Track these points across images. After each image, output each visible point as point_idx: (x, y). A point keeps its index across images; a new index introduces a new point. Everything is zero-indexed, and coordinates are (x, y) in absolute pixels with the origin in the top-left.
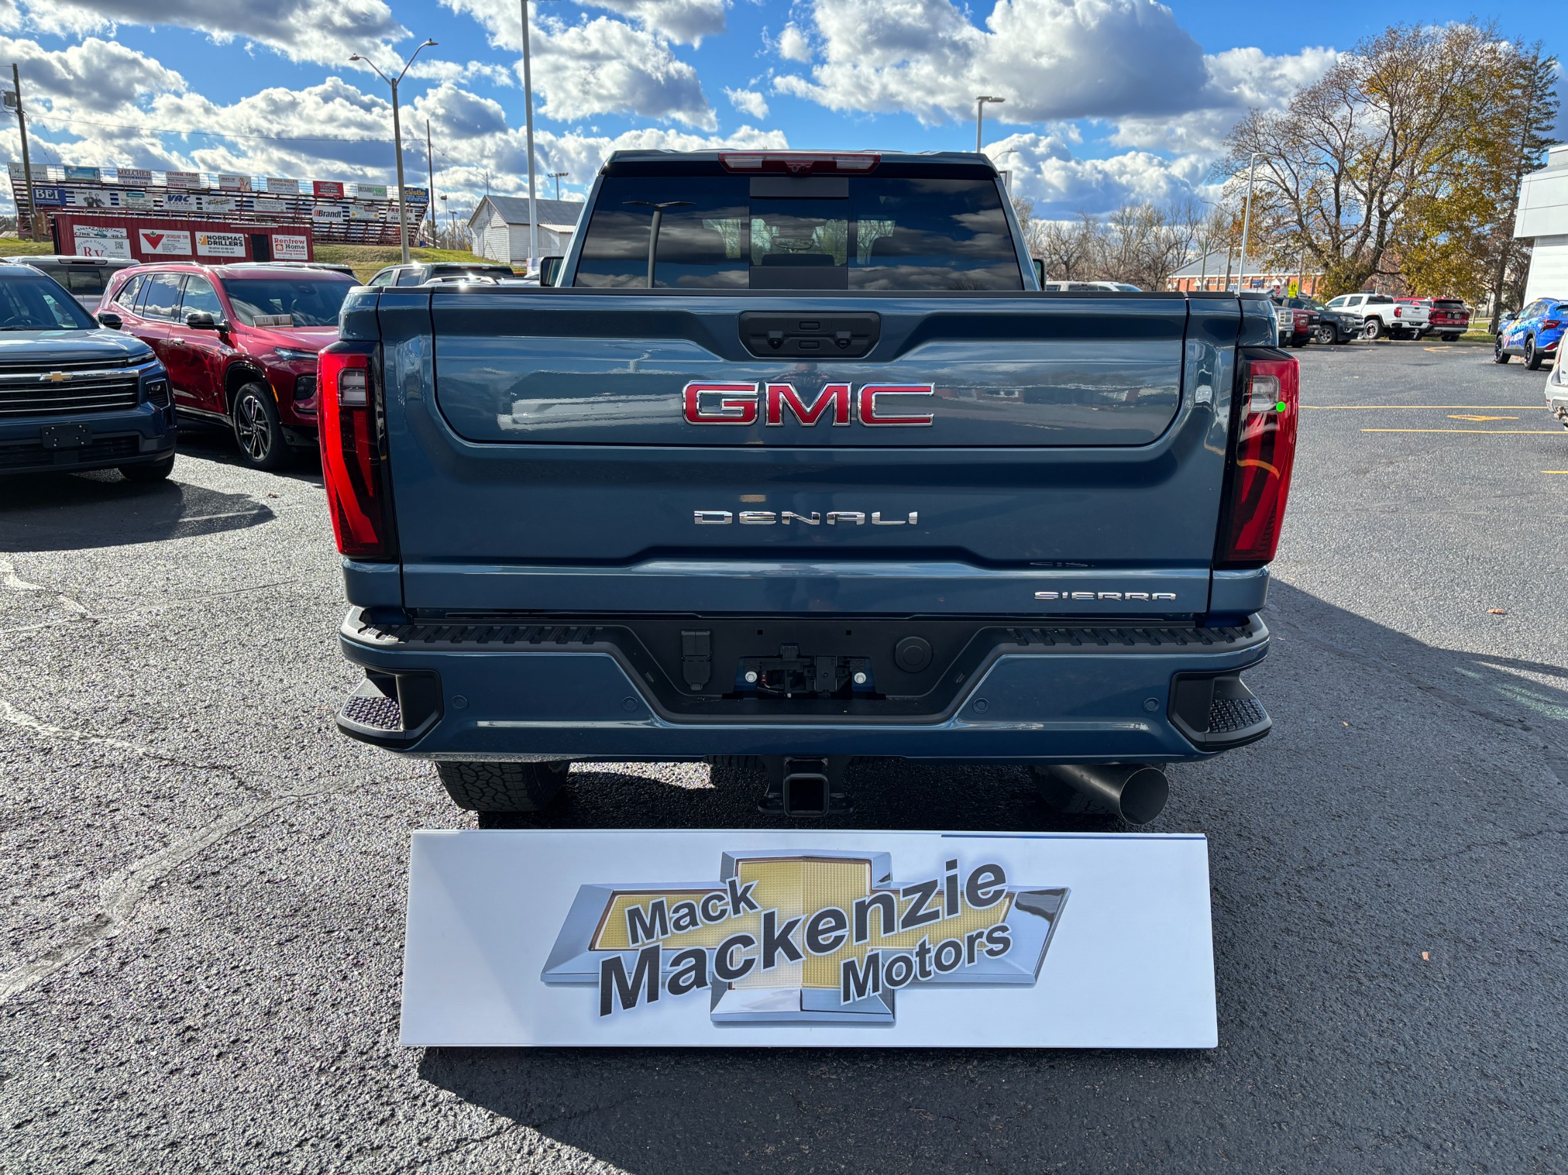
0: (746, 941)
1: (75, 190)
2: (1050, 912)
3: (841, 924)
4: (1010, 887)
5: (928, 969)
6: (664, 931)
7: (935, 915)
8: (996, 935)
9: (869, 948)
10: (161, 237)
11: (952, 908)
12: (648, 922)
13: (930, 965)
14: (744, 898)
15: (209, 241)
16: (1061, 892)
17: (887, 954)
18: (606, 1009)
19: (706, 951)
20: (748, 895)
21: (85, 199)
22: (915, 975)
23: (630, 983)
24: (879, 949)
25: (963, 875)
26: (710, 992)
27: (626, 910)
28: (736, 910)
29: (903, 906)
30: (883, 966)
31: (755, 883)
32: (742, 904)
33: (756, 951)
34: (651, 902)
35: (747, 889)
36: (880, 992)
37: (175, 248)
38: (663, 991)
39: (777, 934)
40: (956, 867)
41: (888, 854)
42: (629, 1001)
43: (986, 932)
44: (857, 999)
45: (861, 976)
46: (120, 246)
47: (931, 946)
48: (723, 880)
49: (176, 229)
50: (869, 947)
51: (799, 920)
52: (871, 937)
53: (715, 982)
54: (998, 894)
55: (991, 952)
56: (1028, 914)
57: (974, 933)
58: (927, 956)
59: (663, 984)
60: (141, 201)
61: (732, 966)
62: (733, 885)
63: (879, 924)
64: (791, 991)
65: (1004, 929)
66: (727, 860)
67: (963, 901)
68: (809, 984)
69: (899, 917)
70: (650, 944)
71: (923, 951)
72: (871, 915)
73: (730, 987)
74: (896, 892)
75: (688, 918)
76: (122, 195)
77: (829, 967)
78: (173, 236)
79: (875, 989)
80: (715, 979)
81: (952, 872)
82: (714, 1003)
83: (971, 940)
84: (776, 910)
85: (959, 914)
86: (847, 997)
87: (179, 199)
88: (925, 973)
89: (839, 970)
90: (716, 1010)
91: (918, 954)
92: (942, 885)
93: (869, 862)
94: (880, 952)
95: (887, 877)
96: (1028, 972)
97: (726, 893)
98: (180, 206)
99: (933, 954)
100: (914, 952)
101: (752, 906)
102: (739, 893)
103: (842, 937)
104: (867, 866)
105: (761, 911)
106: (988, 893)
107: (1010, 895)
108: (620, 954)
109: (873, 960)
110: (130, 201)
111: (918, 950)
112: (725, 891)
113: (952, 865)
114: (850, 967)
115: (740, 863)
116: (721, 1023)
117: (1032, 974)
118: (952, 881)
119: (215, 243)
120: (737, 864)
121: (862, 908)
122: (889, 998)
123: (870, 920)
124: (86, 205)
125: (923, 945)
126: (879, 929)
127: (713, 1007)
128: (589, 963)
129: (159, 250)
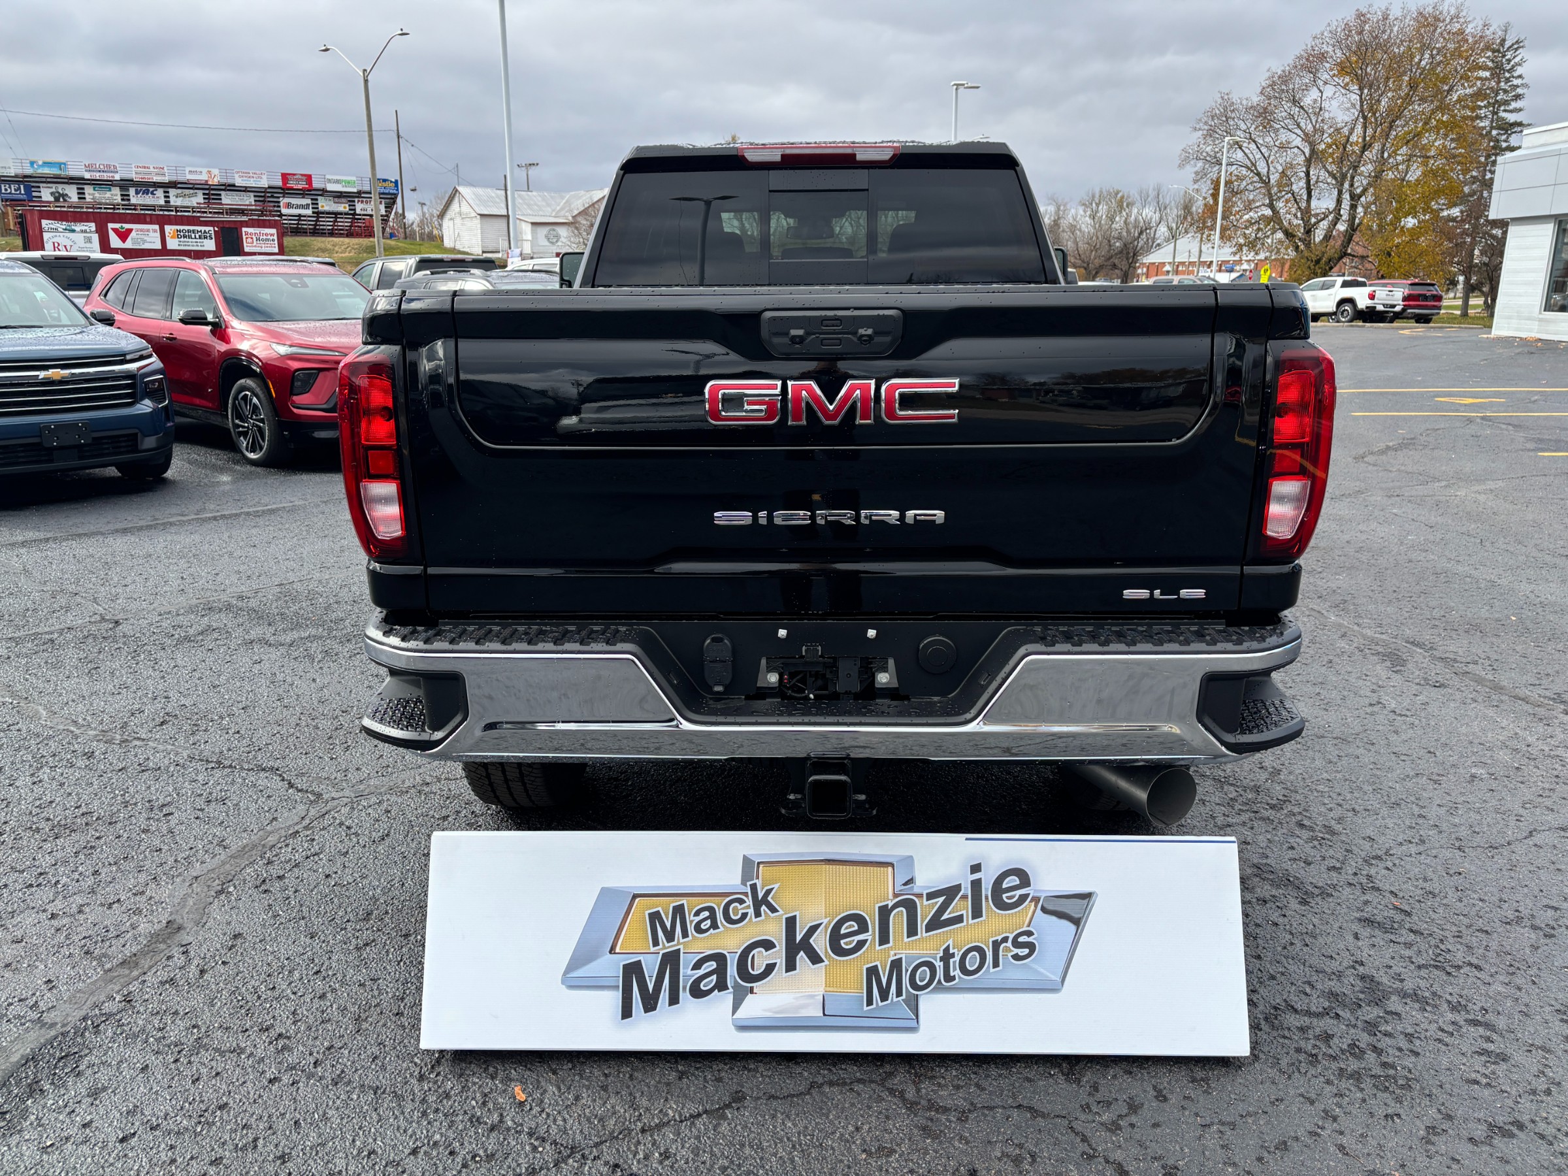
0: (768, 945)
1: (41, 185)
2: (1077, 916)
3: (863, 927)
4: (1035, 891)
5: (952, 974)
6: (685, 934)
7: (959, 919)
8: (1021, 939)
9: (892, 953)
10: (130, 231)
11: (977, 913)
12: (668, 925)
13: (955, 969)
14: (765, 901)
15: (178, 235)
16: (1087, 896)
17: (910, 959)
18: (627, 1013)
19: (727, 955)
20: (769, 898)
22: (939, 980)
23: (651, 987)
24: (903, 954)
25: (988, 879)
26: (731, 996)
27: (647, 913)
28: (758, 914)
29: (926, 910)
30: (907, 971)
31: (776, 886)
32: (764, 907)
33: (778, 956)
34: (672, 905)
35: (768, 892)
36: (904, 997)
37: (144, 242)
38: (684, 995)
39: (799, 938)
40: (979, 870)
41: (911, 857)
42: (650, 1004)
43: (1011, 937)
44: (880, 1004)
45: (884, 981)
46: (89, 240)
47: (955, 951)
48: (744, 883)
49: (145, 223)
50: (893, 951)
51: (819, 925)
52: (894, 940)
53: (736, 986)
54: (1023, 898)
55: (1016, 957)
56: (1054, 918)
57: (999, 938)
58: (952, 961)
59: (684, 988)
60: (108, 195)
61: (753, 969)
62: (754, 888)
63: (902, 928)
64: (812, 997)
65: (1030, 934)
66: (747, 862)
67: (987, 905)
68: (831, 989)
69: (922, 922)
70: (671, 947)
71: (947, 956)
72: (894, 919)
73: (751, 991)
74: (920, 896)
75: (709, 922)
76: (88, 190)
77: (853, 970)
78: (141, 230)
79: (899, 994)
80: (736, 984)
81: (976, 876)
82: (735, 1008)
83: (996, 945)
84: (797, 913)
85: (984, 918)
86: (870, 1002)
87: (146, 192)
88: (949, 978)
89: (862, 974)
90: (739, 1014)
91: (941, 959)
92: (966, 888)
93: (892, 865)
94: (903, 956)
95: (911, 881)
96: (1053, 977)
97: (747, 896)
98: (148, 200)
99: (957, 958)
100: (938, 956)
101: (774, 910)
102: (760, 895)
103: (866, 941)
104: (890, 869)
105: (782, 914)
106: (1012, 897)
107: (1036, 900)
108: (641, 958)
109: (896, 964)
110: (97, 195)
111: (942, 954)
112: (746, 894)
113: (976, 868)
114: (873, 972)
115: (761, 866)
116: (743, 1028)
117: (1057, 978)
118: (976, 884)
119: (185, 237)
120: (758, 867)
121: (885, 912)
122: (913, 1003)
123: (894, 924)
124: (52, 199)
125: (947, 949)
126: (902, 933)
127: (734, 1012)
128: (610, 967)
129: (129, 244)
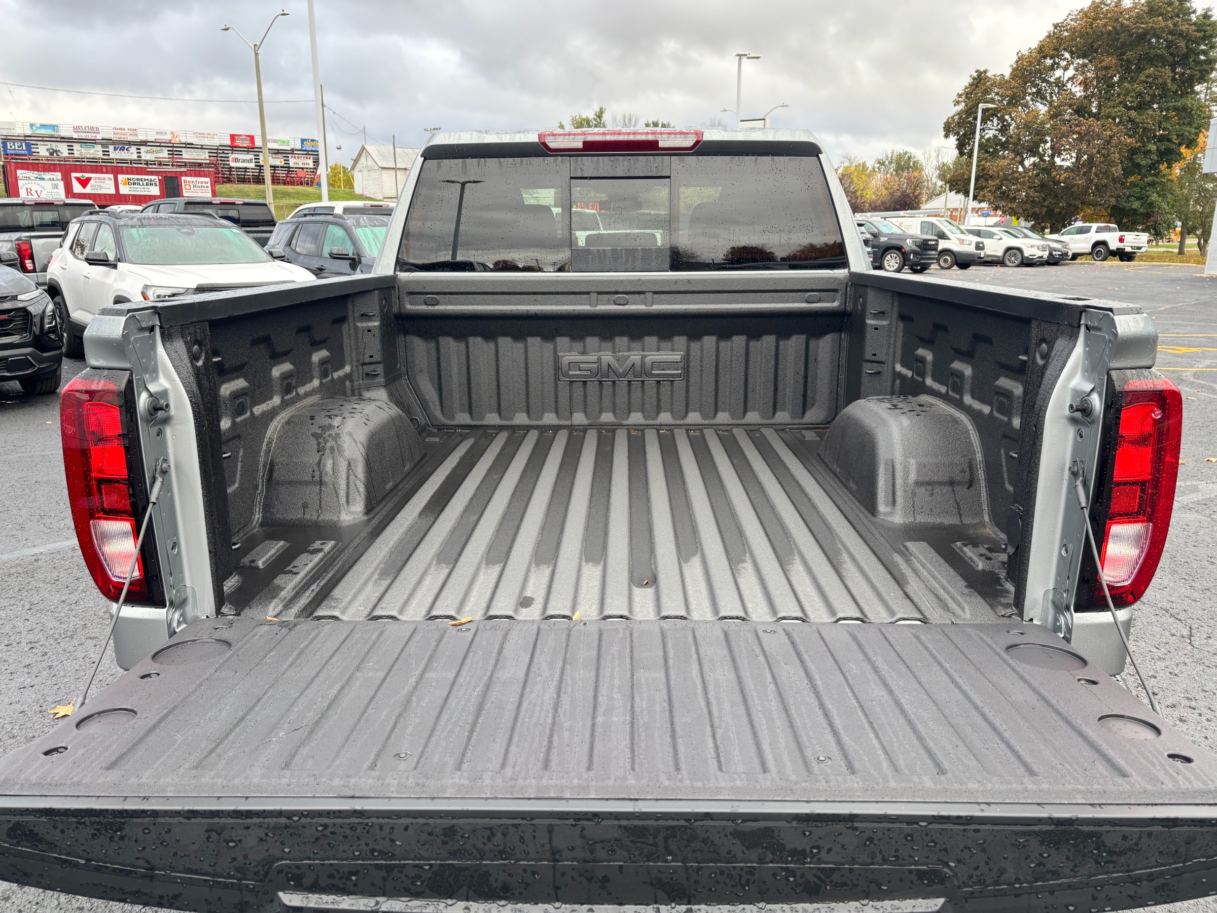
1: (39, 143)
10: (89, 179)
21: (47, 150)
46: (56, 187)
49: (102, 173)
60: (92, 151)
76: (76, 147)
87: (122, 149)
98: (123, 155)
110: (83, 151)
124: (47, 154)
